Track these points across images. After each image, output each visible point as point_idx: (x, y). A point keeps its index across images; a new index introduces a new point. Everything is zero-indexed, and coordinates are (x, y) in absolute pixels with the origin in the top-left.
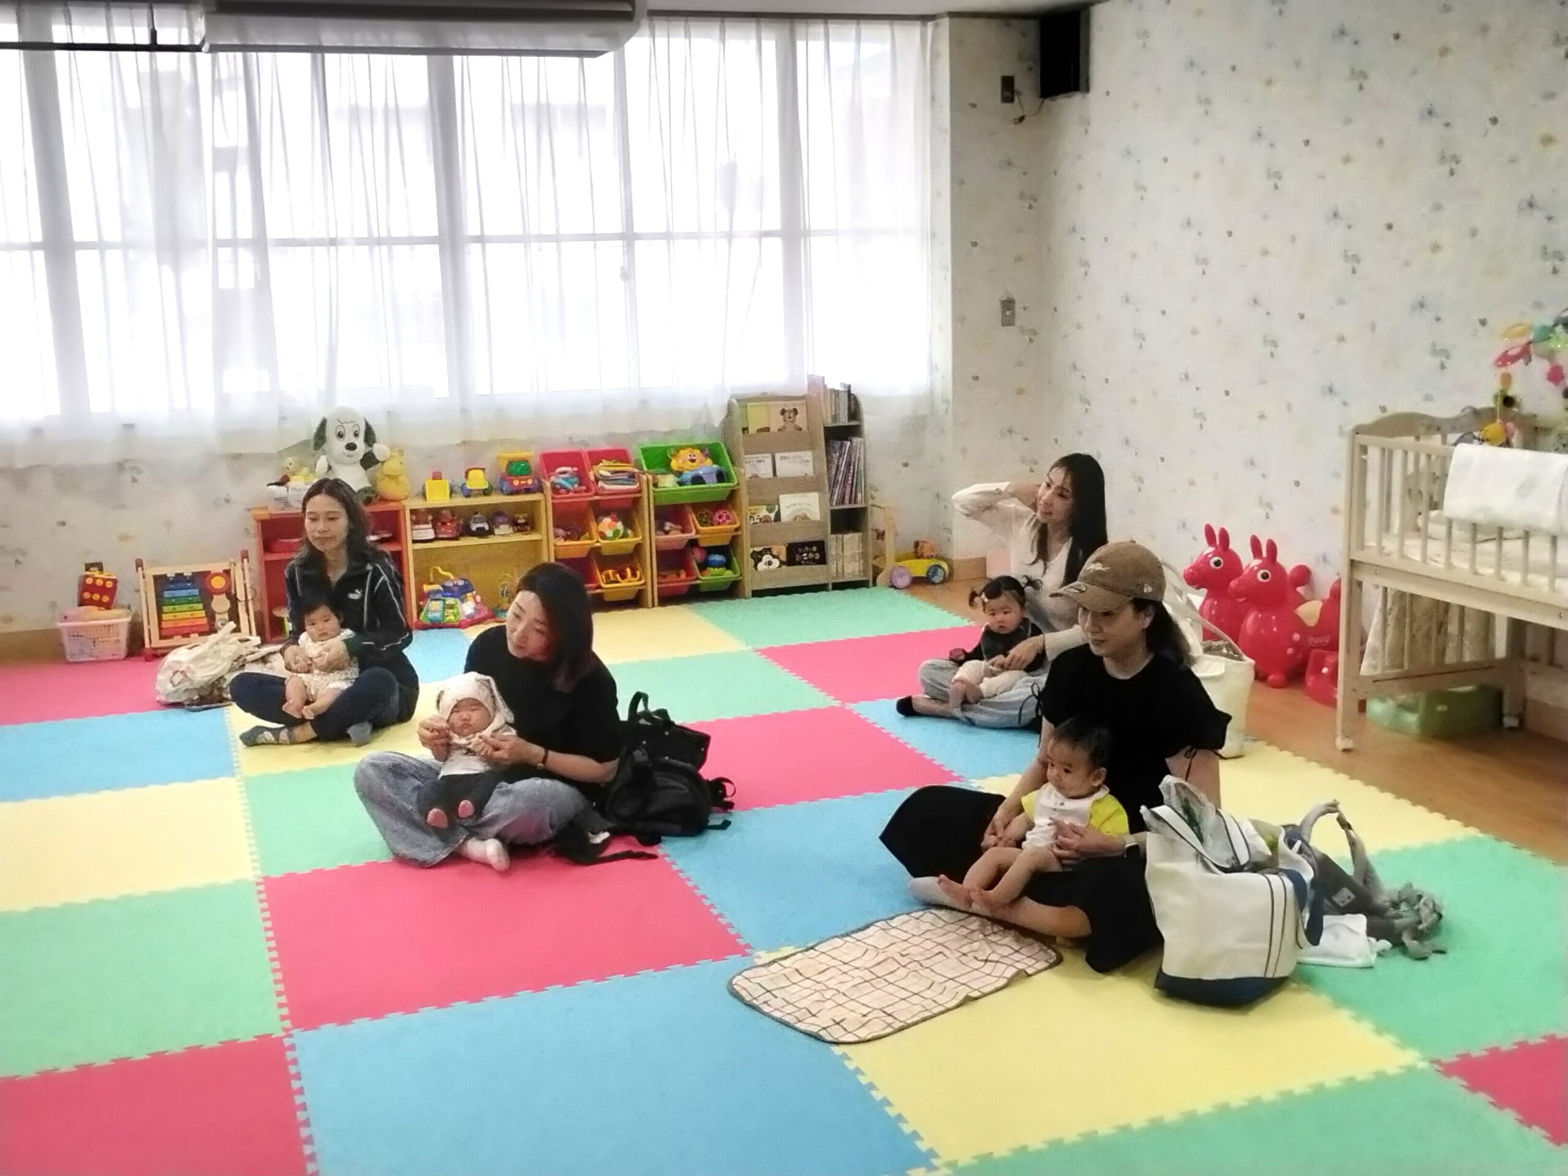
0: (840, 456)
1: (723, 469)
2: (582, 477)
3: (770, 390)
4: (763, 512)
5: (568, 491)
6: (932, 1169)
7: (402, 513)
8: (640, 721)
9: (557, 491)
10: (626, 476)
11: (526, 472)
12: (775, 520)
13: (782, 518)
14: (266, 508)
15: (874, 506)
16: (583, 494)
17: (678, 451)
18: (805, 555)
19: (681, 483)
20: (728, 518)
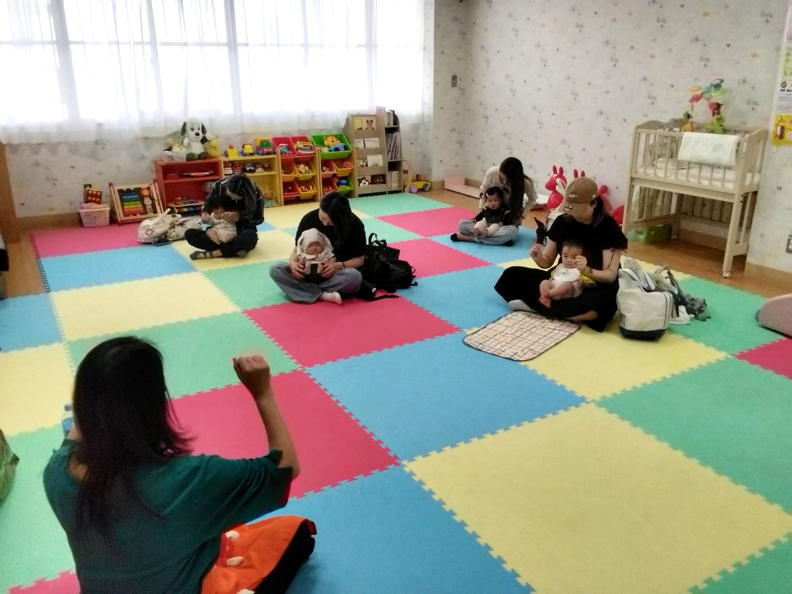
0: (391, 140)
1: (345, 145)
2: (290, 148)
3: (361, 112)
4: (361, 163)
5: (286, 153)
6: (588, 403)
7: (220, 163)
8: (373, 245)
9: (281, 154)
10: (309, 148)
11: (268, 145)
12: (366, 166)
13: (368, 166)
14: (162, 161)
15: (404, 160)
16: (292, 155)
17: (327, 137)
18: (378, 180)
19: (330, 151)
20: (349, 165)
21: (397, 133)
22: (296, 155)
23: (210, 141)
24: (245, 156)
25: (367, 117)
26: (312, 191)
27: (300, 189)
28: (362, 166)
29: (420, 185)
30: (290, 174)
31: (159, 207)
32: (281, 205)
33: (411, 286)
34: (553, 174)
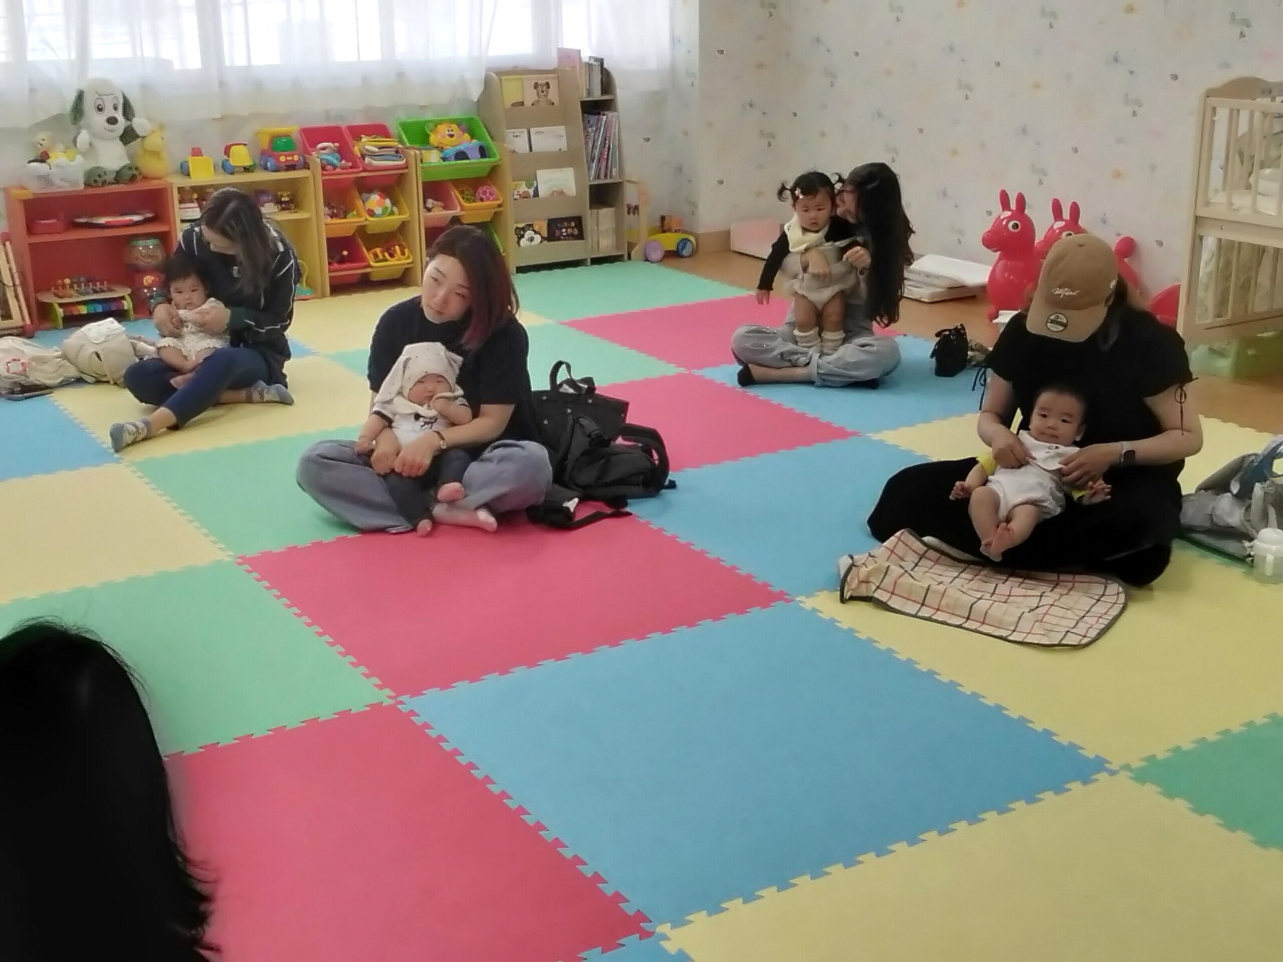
0: (596, 131)
1: (482, 143)
2: (344, 152)
4: (523, 188)
5: (335, 167)
6: (1113, 773)
7: (169, 190)
8: (561, 390)
9: (323, 168)
10: (392, 152)
11: (289, 147)
12: (534, 196)
13: (540, 193)
14: (22, 188)
15: (628, 181)
16: (350, 170)
17: (436, 126)
18: (564, 230)
19: (444, 159)
20: (491, 194)
21: (610, 114)
22: (361, 169)
23: (143, 137)
24: (232, 173)
25: (536, 76)
26: (399, 260)
27: (369, 256)
28: (525, 196)
29: (670, 241)
30: (345, 217)
31: (16, 304)
32: (323, 296)
33: (663, 491)
34: (1001, 209)
